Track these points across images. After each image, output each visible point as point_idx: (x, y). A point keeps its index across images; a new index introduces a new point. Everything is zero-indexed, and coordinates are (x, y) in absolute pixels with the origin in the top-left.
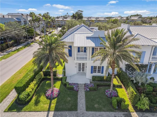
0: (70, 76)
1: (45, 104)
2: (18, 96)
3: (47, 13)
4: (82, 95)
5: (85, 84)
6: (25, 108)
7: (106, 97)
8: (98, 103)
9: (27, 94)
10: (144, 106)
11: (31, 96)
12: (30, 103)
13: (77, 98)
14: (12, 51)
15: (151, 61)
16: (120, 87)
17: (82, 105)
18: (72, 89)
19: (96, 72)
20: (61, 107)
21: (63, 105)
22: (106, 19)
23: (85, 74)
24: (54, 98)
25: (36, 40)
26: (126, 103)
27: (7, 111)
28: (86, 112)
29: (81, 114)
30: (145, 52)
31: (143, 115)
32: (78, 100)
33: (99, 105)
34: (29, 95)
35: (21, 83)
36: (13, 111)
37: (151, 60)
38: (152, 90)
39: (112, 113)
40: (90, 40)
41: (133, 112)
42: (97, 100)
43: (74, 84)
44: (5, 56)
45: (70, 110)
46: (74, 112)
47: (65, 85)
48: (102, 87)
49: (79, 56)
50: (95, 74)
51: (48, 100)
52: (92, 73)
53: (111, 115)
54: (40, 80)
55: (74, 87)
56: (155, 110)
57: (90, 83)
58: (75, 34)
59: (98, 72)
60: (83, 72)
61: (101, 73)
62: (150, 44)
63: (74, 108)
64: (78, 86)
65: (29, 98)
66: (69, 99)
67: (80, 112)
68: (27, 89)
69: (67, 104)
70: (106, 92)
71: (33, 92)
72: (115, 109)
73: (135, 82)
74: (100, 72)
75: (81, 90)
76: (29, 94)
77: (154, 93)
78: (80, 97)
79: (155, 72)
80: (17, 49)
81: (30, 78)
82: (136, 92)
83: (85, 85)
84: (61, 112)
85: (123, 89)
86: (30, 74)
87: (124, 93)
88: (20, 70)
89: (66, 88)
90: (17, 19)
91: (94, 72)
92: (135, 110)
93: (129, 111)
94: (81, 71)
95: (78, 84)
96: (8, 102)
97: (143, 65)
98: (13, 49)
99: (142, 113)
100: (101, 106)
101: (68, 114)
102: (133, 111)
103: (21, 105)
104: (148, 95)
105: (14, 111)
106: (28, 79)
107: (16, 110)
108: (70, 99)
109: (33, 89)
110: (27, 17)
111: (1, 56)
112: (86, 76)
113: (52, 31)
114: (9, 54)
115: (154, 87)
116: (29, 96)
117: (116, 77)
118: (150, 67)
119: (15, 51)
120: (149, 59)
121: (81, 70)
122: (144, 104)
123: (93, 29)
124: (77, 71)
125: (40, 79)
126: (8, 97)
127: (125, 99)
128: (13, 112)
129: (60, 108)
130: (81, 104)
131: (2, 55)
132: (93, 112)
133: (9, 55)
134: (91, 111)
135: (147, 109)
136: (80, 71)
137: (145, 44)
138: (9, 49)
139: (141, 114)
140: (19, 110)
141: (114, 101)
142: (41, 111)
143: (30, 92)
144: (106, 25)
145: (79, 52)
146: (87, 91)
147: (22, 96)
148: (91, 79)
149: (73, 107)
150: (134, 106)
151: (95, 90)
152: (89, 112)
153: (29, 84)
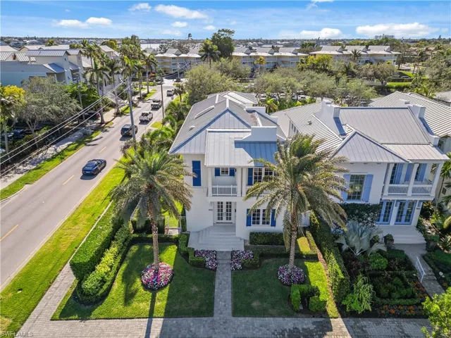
0: (198, 232)
1: (142, 301)
2: (80, 283)
3: (132, 37)
4: (224, 280)
5: (232, 253)
6: (97, 311)
7: (279, 283)
8: (261, 297)
9: (100, 278)
10: (361, 303)
11: (108, 283)
12: (106, 299)
13: (214, 287)
14: (45, 159)
15: (386, 196)
16: (314, 258)
17: (223, 304)
18: (201, 265)
19: (258, 223)
20: (177, 307)
21: (181, 302)
22: (299, 54)
23: (233, 227)
24: (161, 288)
25: (106, 124)
26: (322, 298)
27: (57, 317)
28: (233, 319)
29: (222, 323)
30: (372, 176)
31: (355, 324)
32: (216, 290)
33: (261, 302)
34: (103, 281)
35: (85, 252)
36: (71, 318)
37: (386, 193)
38: (384, 266)
39: (289, 319)
40: (242, 150)
41: (335, 318)
42: (259, 291)
43: (208, 252)
44: (31, 174)
45: (198, 313)
46: (206, 318)
47: (186, 255)
48: (271, 260)
49: (218, 187)
50: (255, 228)
51: (148, 292)
52: (248, 224)
53: (287, 324)
54: (126, 243)
55: (207, 259)
56: (383, 312)
57: (243, 250)
58: (209, 132)
59: (264, 223)
60: (228, 221)
61: (272, 226)
62: (380, 161)
63: (206, 309)
64: (215, 259)
65: (105, 287)
66: (195, 289)
67: (218, 318)
68: (98, 267)
69: (189, 302)
70: (281, 272)
71: (112, 274)
72: (297, 312)
73: (345, 247)
74: (268, 223)
75: (223, 268)
76: (103, 278)
77: (386, 272)
78: (221, 284)
79: (400, 221)
80: (59, 154)
81: (103, 239)
82: (343, 272)
83: (232, 256)
84: (177, 319)
85: (321, 264)
86: (102, 230)
87: (320, 274)
88: (74, 214)
89: (188, 262)
90: (52, 65)
91: (254, 223)
92: (340, 312)
93: (328, 315)
94: (224, 220)
95: (216, 253)
96: (56, 297)
97: (369, 205)
98: (48, 152)
99: (355, 319)
100: (265, 304)
101: (192, 324)
102: (336, 316)
103: (86, 304)
104: (373, 277)
105: (73, 317)
106: (99, 244)
107: (77, 317)
108: (197, 290)
109: (111, 267)
110: (79, 58)
111: (21, 175)
112: (235, 231)
113: (148, 93)
114: (39, 168)
115: (389, 259)
116: (105, 282)
117: (307, 232)
118: (386, 209)
119: (53, 158)
120: (383, 192)
121: (224, 218)
122: (360, 301)
123: (254, 111)
124: (214, 220)
125: (126, 240)
126: (55, 285)
127: (320, 288)
128: (70, 320)
129: (176, 310)
130: (221, 300)
131: (22, 173)
132: (247, 318)
133: (39, 170)
134: (244, 316)
135: (367, 311)
136: (222, 219)
137: (369, 160)
138: (38, 154)
139: (352, 321)
140: (84, 316)
141: (296, 292)
142: (133, 318)
143: (106, 273)
144: (293, 81)
145: (219, 175)
146: (236, 269)
147: (89, 284)
148: (248, 238)
149: (204, 308)
150: (340, 303)
151: (253, 266)
152: (239, 318)
153: (103, 256)
